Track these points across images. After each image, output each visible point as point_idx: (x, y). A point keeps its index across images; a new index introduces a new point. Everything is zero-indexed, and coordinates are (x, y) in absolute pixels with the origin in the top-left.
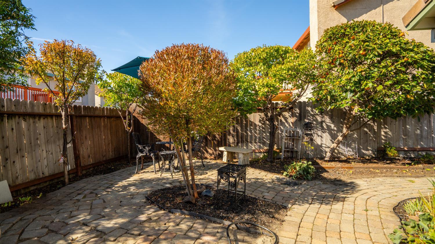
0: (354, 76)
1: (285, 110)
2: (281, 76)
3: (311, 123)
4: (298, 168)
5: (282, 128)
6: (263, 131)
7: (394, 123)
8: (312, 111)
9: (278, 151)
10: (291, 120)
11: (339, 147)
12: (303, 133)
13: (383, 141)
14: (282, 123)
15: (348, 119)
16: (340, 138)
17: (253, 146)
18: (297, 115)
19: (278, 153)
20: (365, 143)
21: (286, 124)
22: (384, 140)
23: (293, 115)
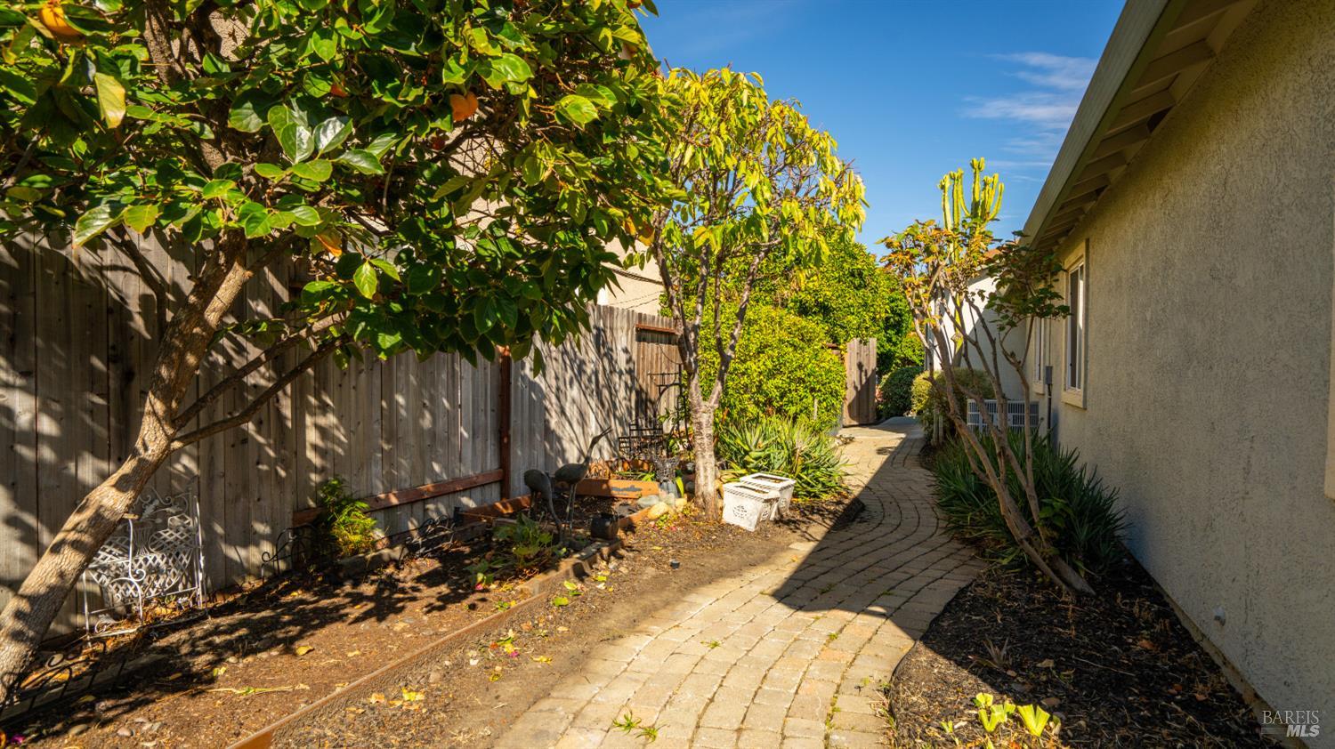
7: (353, 384)
13: (314, 477)
16: (107, 502)
20: (237, 499)
22: (322, 471)
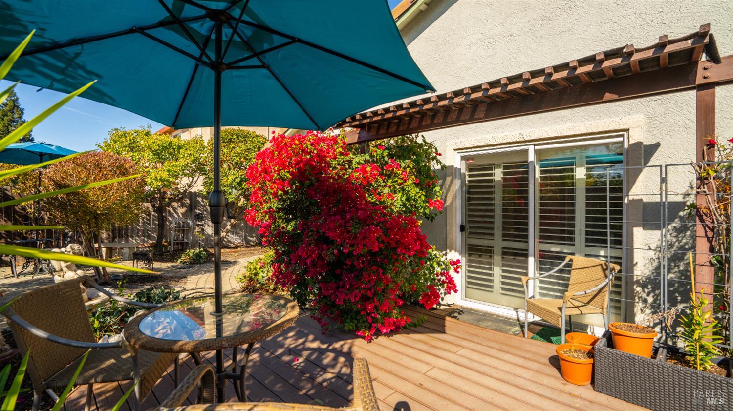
0: (237, 178)
1: (174, 200)
2: (175, 172)
3: (202, 214)
4: (191, 255)
5: (170, 219)
6: (147, 223)
8: (203, 201)
9: (166, 244)
10: (181, 211)
11: (228, 236)
12: (194, 224)
14: (171, 214)
15: (236, 210)
16: (228, 228)
17: (134, 241)
18: (187, 205)
19: (166, 247)
20: (250, 231)
21: (175, 215)
23: (183, 206)
